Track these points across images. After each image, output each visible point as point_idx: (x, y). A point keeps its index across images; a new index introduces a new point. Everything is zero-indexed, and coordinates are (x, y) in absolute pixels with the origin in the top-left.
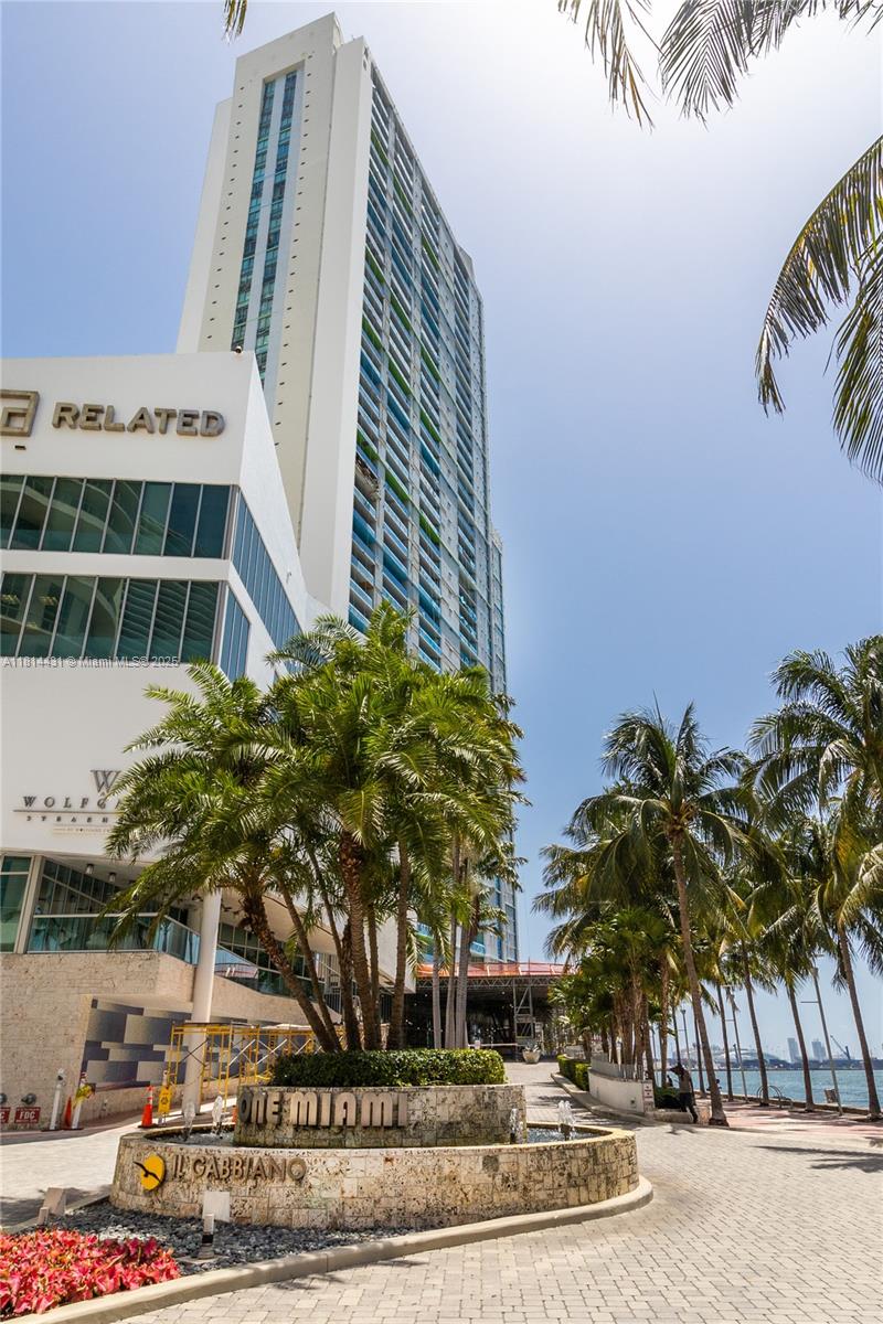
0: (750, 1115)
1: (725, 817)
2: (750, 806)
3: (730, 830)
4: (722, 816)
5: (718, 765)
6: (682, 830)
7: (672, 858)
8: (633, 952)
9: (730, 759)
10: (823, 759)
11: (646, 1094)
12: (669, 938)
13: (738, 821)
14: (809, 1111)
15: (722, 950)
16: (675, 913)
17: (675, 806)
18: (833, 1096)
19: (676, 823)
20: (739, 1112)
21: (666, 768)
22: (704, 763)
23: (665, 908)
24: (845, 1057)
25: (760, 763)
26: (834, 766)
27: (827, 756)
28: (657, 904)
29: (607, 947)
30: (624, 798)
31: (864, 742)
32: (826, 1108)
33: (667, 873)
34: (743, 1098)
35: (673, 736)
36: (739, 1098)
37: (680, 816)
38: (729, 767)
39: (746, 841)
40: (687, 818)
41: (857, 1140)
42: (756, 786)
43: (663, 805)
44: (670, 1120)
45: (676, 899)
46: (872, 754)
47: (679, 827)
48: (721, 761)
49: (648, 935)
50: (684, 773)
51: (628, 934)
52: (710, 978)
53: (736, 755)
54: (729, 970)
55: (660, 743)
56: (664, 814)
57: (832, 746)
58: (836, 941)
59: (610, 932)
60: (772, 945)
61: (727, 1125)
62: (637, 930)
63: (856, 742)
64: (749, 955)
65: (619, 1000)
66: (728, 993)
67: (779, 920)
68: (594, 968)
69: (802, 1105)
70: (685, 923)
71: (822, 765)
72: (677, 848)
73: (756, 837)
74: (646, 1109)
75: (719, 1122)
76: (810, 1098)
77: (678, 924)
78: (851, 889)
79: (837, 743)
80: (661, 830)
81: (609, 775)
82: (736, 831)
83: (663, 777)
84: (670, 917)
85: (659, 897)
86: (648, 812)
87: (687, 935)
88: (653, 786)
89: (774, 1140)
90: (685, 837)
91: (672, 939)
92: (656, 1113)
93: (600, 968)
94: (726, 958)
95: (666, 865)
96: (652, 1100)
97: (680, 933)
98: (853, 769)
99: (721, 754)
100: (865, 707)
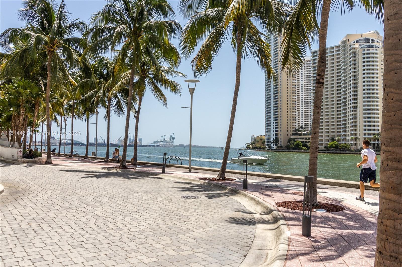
0: (64, 160)
1: (73, 49)
2: (85, 46)
3: (74, 54)
4: (72, 49)
5: (74, 26)
6: (53, 51)
7: (47, 63)
8: (23, 99)
9: (79, 25)
10: (116, 30)
11: (19, 153)
12: (40, 94)
13: (78, 52)
14: (85, 159)
15: (65, 103)
16: (45, 85)
17: (52, 41)
18: (94, 154)
19: (51, 48)
20: (59, 159)
21: (50, 23)
22: (68, 24)
23: (41, 83)
24: (104, 143)
25: (92, 29)
26: (120, 35)
27: (118, 29)
28: (38, 80)
29: (10, 94)
30: (29, 32)
31: (133, 30)
32: (92, 158)
33: (44, 69)
34: (64, 155)
35: (56, 9)
36: (62, 155)
37: (54, 45)
38: (78, 28)
39: (80, 60)
40: (57, 46)
41: (98, 168)
42: (89, 39)
43: (46, 38)
44: (28, 162)
45: (46, 80)
46: (135, 34)
47: (52, 50)
48: (75, 25)
49: (31, 92)
50: (58, 26)
51: (21, 90)
52: (59, 113)
53: (82, 23)
54: (67, 111)
55: (50, 11)
56: (46, 43)
57: (121, 26)
58: (107, 103)
59: (13, 89)
60: (84, 102)
61: (52, 164)
62: (26, 89)
63: (130, 27)
64: (75, 106)
65: (15, 118)
66: (65, 119)
67: (88, 94)
68: (4, 103)
69: (83, 157)
70: (49, 89)
71: (115, 32)
72: (50, 58)
73: (84, 59)
74: (18, 158)
75: (49, 162)
76: (87, 155)
77: (45, 90)
78: (116, 85)
79: (123, 25)
80: (44, 50)
81: (22, 19)
82: (76, 55)
83: (48, 26)
84: (43, 86)
85: (39, 78)
86: (38, 41)
87: (48, 94)
88: (43, 29)
89: (68, 168)
90: (54, 54)
91: (41, 95)
92: (22, 160)
93: (7, 104)
94: (66, 107)
95: (45, 65)
96: (22, 155)
97: (46, 93)
98: (127, 39)
99: (76, 22)
100: (136, 15)
